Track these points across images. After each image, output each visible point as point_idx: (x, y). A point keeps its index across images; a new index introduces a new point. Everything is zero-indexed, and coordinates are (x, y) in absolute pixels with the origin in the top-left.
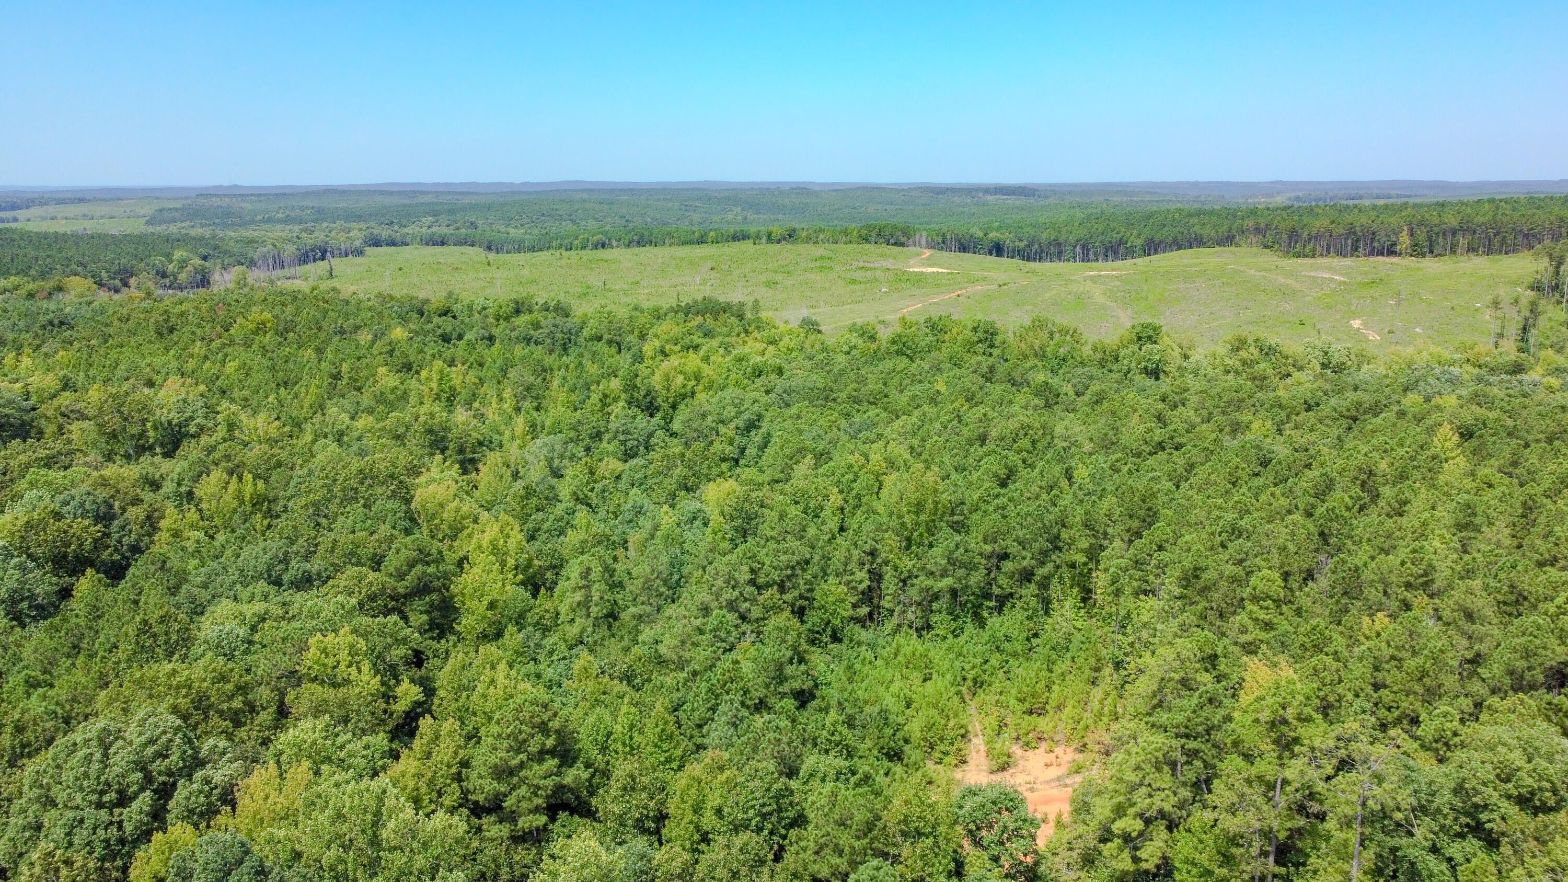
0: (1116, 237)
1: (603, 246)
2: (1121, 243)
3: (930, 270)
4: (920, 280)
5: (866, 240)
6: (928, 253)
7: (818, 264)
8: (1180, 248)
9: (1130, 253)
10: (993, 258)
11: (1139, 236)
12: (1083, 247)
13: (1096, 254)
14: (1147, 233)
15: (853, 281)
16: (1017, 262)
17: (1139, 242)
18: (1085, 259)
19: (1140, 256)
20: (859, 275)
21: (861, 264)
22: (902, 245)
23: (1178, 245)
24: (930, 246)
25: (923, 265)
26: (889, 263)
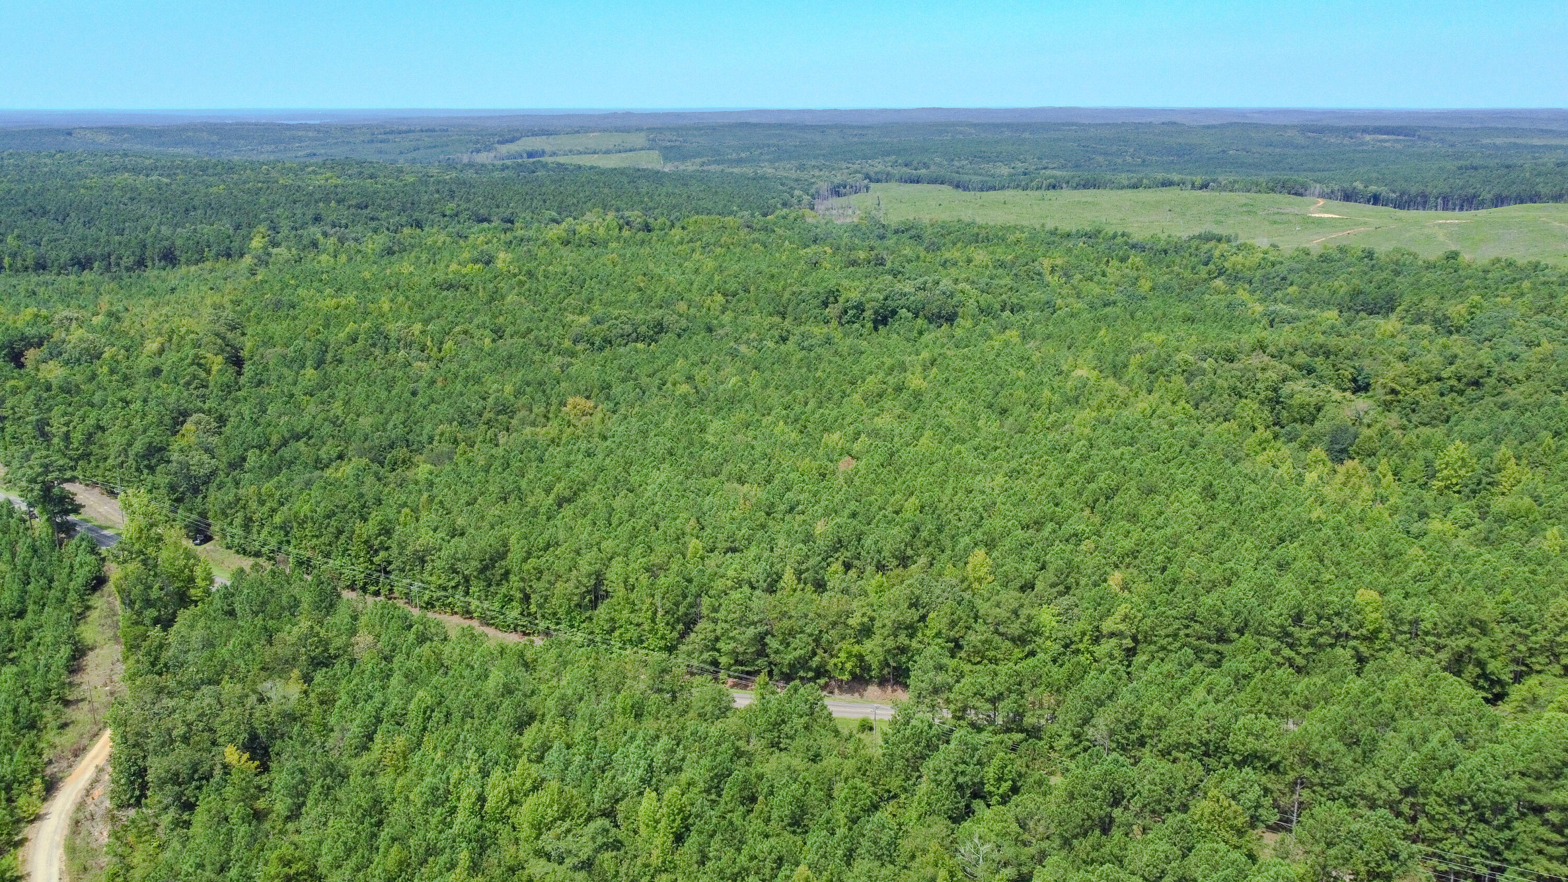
0: (1471, 191)
1: (1054, 187)
2: (1474, 196)
3: (1326, 216)
4: (1320, 222)
5: (1273, 190)
6: (1321, 202)
7: (1244, 209)
8: (1522, 202)
9: (1481, 205)
10: (1370, 206)
11: (1489, 192)
12: (1444, 198)
13: (1455, 205)
14: (1496, 191)
15: (1275, 222)
16: (1390, 209)
17: (1489, 196)
18: (1445, 208)
19: (1489, 207)
20: (1277, 217)
21: (1276, 210)
22: (1301, 195)
23: (1520, 200)
24: (1322, 195)
25: (1320, 212)
26: (1296, 210)
